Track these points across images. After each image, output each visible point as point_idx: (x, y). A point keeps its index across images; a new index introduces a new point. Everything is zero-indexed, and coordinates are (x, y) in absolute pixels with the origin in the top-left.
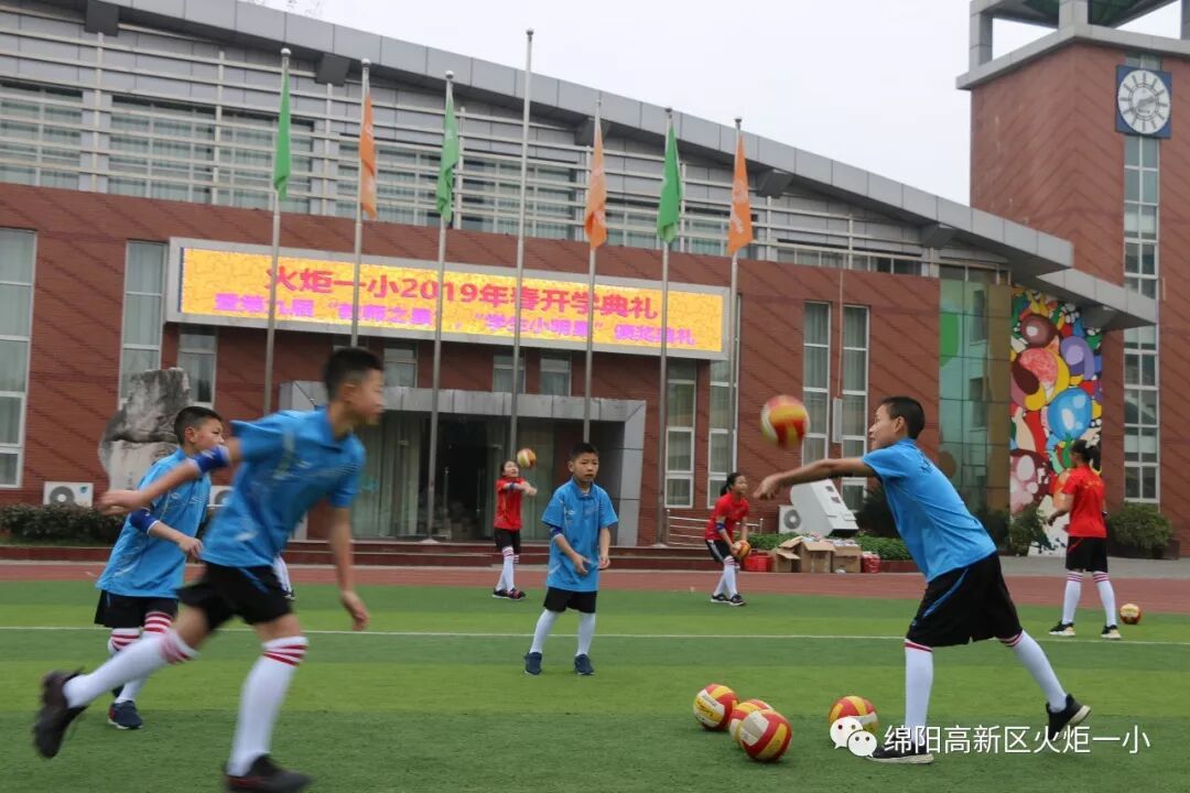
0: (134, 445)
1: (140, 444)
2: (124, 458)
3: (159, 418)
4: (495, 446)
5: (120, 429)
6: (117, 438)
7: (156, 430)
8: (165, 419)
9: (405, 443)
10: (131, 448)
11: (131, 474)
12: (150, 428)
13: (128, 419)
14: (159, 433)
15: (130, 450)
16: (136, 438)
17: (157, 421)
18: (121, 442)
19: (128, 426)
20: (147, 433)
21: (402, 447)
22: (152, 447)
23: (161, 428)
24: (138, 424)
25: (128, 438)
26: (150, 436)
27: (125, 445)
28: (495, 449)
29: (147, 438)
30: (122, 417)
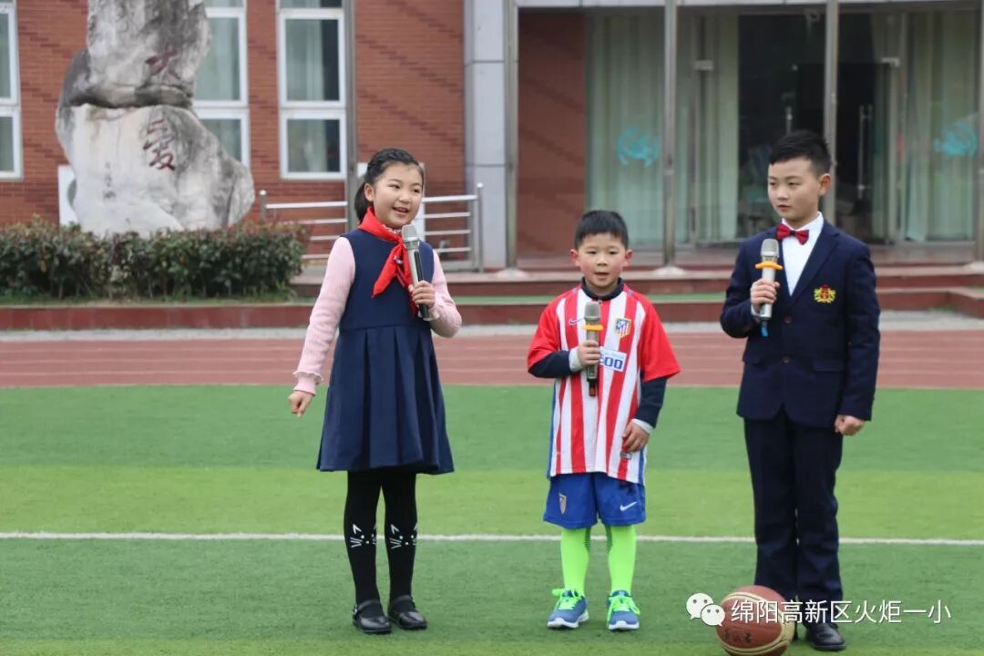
0: (110, 112)
1: (120, 111)
2: (94, 137)
3: (151, 61)
4: (885, 60)
5: (81, 85)
6: (80, 101)
7: (147, 84)
8: (159, 63)
9: (707, 65)
10: (104, 117)
11: (108, 165)
12: (136, 80)
13: (92, 65)
14: (153, 89)
15: (104, 123)
16: (113, 99)
17: (147, 66)
18: (86, 107)
19: (94, 79)
20: (132, 90)
21: (703, 74)
22: (143, 114)
23: (155, 78)
24: (112, 74)
25: (97, 100)
26: (138, 96)
27: (92, 113)
28: (887, 66)
29: (133, 99)
30: (84, 65)
